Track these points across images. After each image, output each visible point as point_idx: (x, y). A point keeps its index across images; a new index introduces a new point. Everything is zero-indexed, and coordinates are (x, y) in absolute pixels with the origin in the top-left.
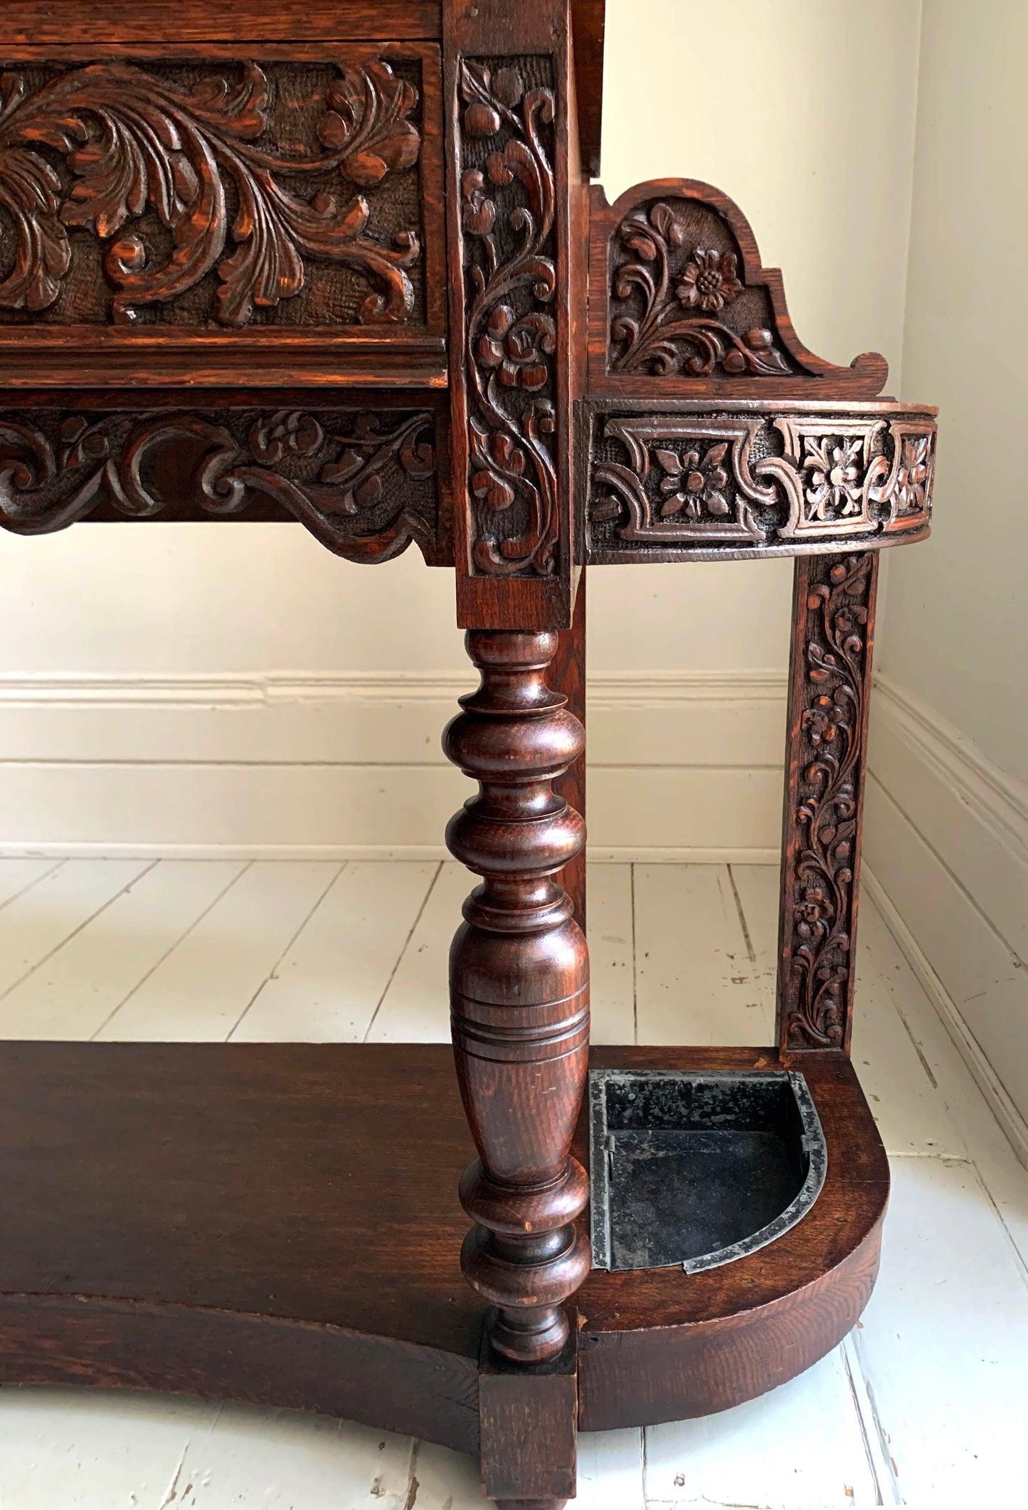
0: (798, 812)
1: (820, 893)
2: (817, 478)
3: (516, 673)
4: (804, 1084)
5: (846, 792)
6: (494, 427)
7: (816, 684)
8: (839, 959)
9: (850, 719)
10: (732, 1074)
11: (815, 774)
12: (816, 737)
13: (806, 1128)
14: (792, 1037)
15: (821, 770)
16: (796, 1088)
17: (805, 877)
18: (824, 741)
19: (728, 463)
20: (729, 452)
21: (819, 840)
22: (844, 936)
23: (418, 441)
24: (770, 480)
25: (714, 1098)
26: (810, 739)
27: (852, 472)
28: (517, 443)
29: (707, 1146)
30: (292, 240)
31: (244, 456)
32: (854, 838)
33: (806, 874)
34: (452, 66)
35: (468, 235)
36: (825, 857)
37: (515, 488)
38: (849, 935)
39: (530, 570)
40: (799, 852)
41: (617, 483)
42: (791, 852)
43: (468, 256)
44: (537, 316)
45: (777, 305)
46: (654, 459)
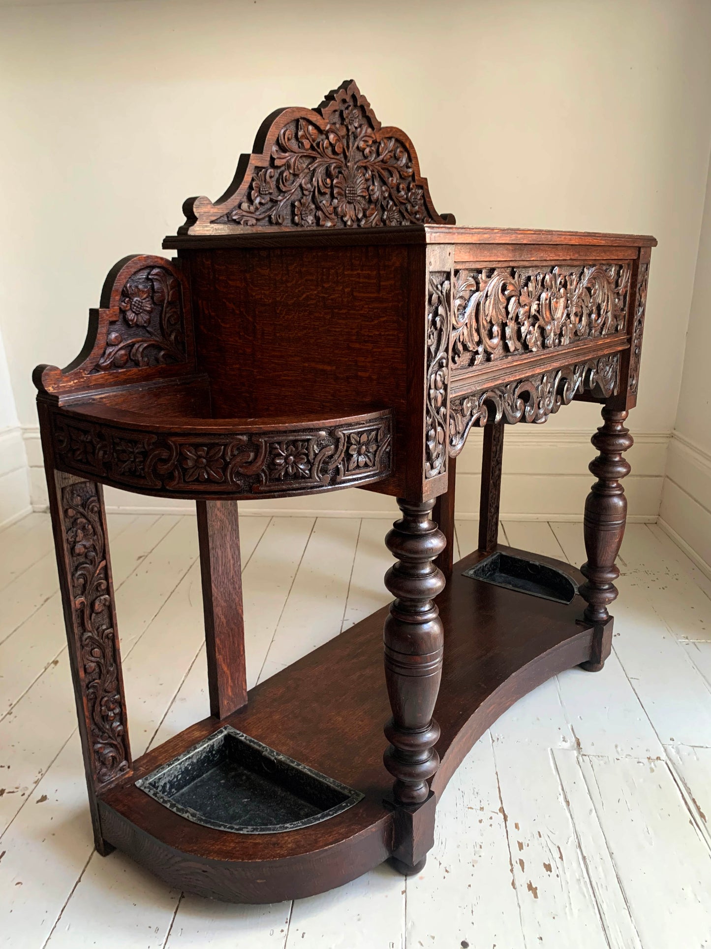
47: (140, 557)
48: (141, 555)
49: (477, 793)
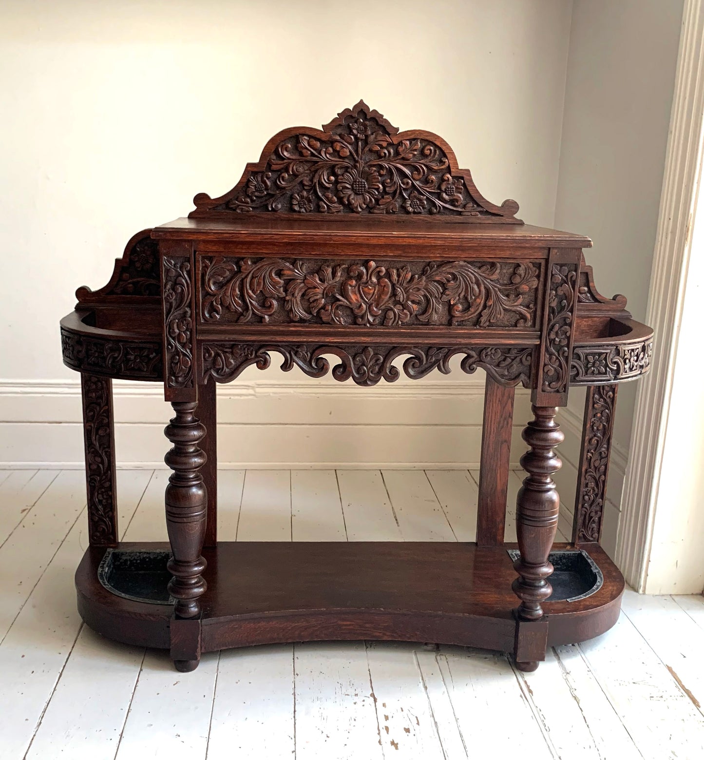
0: (587, 455)
1: (593, 485)
2: (627, 361)
3: (549, 418)
4: (586, 553)
5: (605, 448)
6: (551, 354)
7: (596, 409)
8: (598, 508)
9: (607, 421)
10: (560, 551)
11: (594, 441)
12: (595, 428)
13: (592, 566)
14: (579, 538)
15: (596, 440)
16: (584, 554)
17: (588, 479)
18: (598, 429)
19: (605, 359)
20: (606, 356)
21: (594, 466)
22: (601, 500)
23: (527, 356)
24: (616, 363)
25: (553, 559)
26: (593, 429)
27: (636, 358)
30: (502, 305)
32: (606, 464)
33: (588, 477)
34: (550, 265)
35: (550, 306)
36: (596, 472)
37: (555, 370)
38: (602, 499)
39: (558, 391)
40: (586, 470)
41: (576, 365)
42: (583, 470)
43: (549, 311)
44: (565, 327)
45: (590, 279)
46: (586, 358)
47: (24, 510)
48: (25, 508)
49: (353, 684)
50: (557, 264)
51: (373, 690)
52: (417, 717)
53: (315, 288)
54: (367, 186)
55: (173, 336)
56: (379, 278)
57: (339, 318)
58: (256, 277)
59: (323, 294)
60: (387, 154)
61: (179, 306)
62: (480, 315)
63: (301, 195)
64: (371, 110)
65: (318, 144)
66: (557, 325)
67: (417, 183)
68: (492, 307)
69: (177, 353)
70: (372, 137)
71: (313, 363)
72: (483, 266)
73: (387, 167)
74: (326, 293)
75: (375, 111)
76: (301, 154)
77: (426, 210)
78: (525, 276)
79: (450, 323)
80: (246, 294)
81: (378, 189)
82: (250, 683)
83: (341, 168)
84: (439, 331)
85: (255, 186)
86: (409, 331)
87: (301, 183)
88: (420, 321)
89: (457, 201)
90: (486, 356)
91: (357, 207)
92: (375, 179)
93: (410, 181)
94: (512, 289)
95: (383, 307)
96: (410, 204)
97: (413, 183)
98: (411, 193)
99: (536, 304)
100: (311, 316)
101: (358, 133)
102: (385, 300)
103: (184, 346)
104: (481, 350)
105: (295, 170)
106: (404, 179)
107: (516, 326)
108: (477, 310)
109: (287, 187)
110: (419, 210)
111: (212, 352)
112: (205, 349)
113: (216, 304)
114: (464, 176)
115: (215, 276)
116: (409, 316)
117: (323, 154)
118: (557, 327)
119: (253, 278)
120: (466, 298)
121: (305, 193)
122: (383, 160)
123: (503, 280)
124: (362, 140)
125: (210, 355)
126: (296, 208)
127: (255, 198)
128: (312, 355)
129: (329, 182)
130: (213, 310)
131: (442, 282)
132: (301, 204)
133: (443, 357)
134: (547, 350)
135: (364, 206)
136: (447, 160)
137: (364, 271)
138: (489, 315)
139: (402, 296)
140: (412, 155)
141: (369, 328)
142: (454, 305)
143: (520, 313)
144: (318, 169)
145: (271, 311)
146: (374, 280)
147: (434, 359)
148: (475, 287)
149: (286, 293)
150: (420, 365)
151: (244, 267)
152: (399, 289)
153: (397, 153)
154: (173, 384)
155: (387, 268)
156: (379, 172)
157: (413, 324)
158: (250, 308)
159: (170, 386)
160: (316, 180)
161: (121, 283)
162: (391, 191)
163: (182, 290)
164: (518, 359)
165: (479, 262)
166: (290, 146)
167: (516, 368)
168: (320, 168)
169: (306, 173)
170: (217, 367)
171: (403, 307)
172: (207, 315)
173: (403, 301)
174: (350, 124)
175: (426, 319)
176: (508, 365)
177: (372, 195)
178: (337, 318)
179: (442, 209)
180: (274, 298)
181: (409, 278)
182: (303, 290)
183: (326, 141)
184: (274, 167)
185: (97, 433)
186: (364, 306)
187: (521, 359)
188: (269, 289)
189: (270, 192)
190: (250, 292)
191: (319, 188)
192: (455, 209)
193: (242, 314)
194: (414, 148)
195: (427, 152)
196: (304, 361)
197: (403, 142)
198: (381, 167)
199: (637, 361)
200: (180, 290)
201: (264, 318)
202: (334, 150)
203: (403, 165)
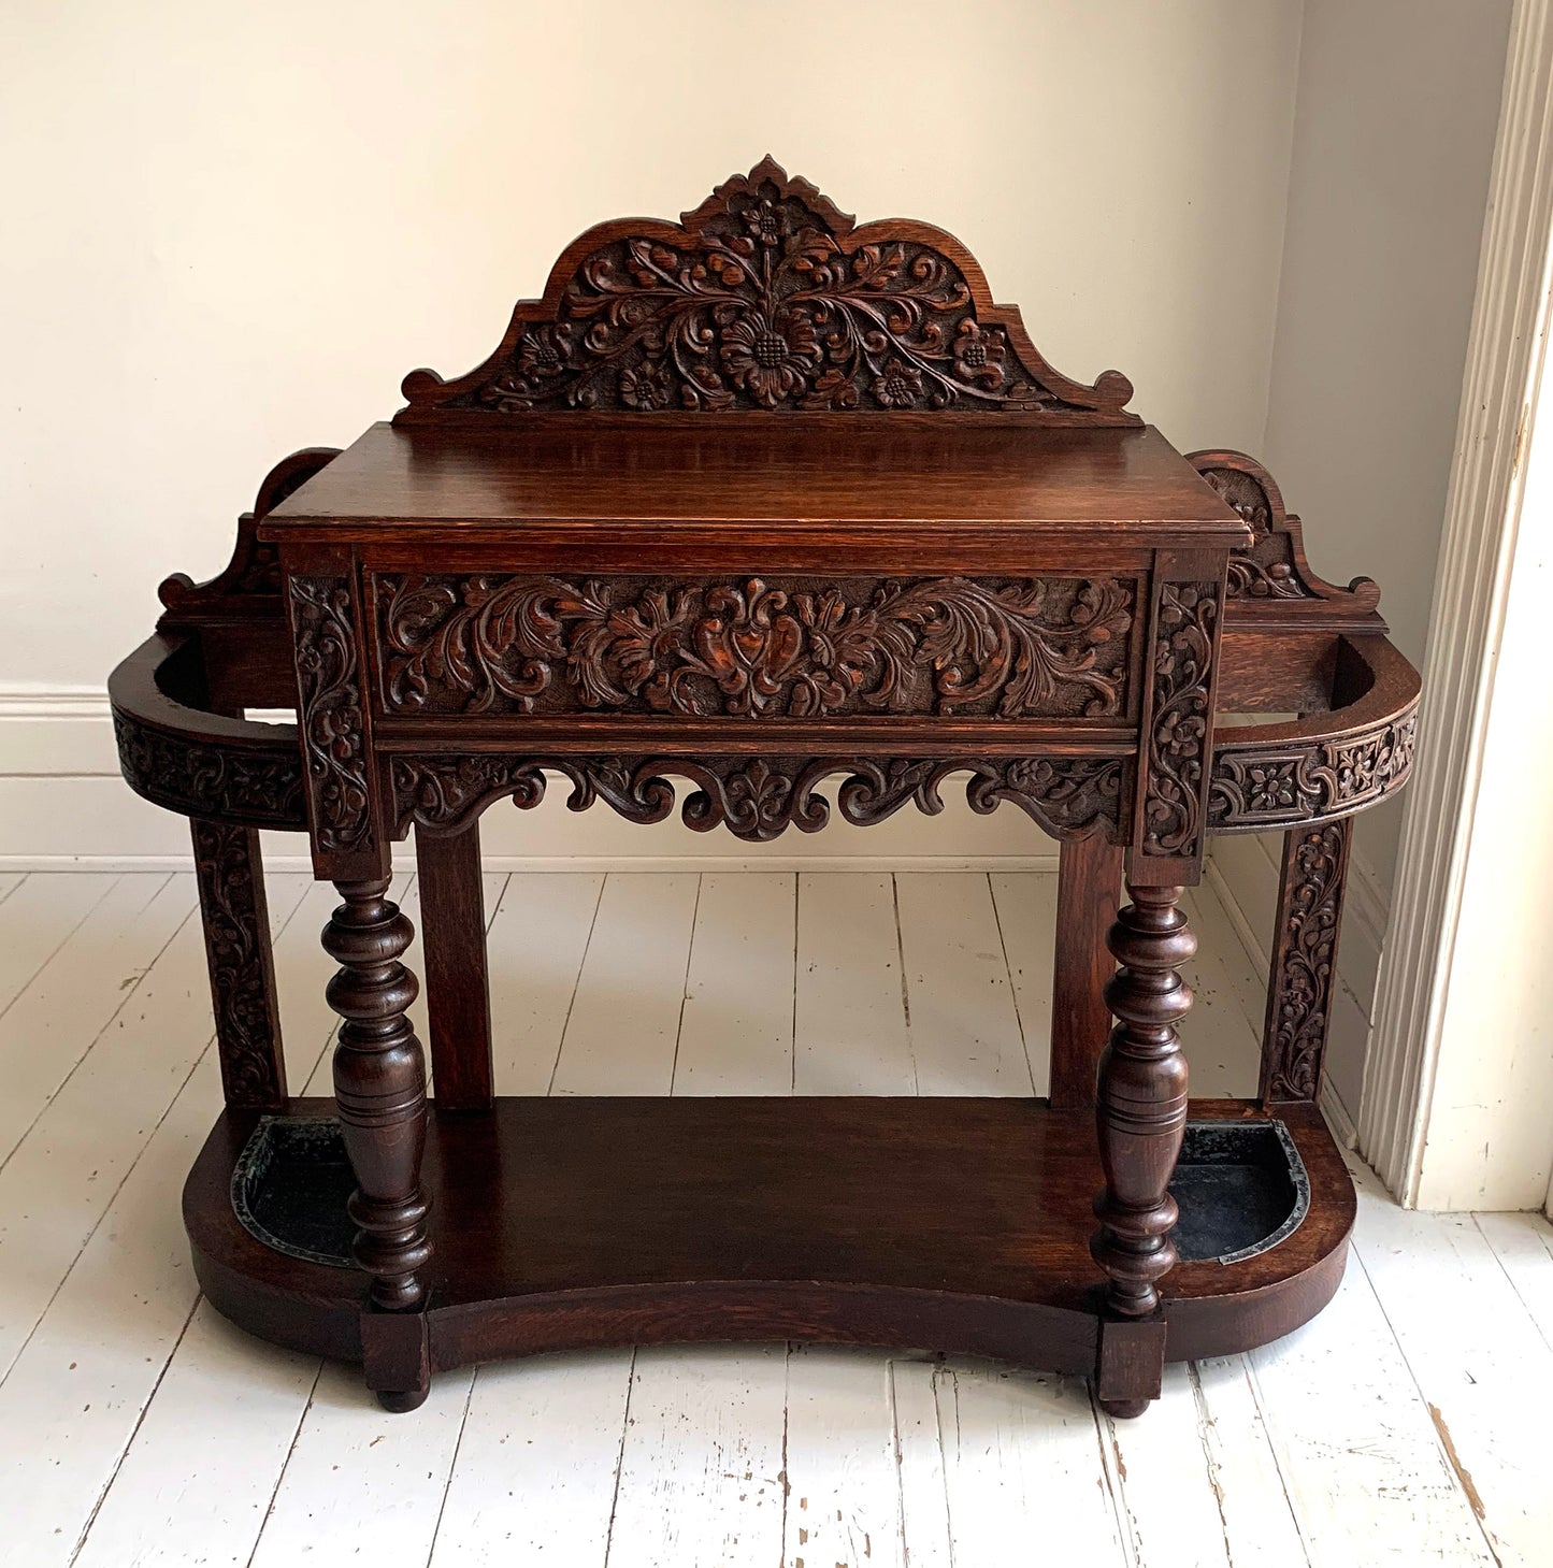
0: (1290, 922)
1: (1303, 983)
2: (1347, 772)
3: (1161, 909)
4: (1285, 1129)
5: (1329, 907)
6: (1162, 776)
8: (1315, 1031)
9: (1335, 851)
10: (1228, 1122)
11: (1305, 893)
12: (1308, 865)
13: (1291, 1164)
14: (1273, 1092)
15: (1310, 890)
16: (1279, 1132)
17: (1292, 971)
18: (1313, 868)
19: (1293, 774)
20: (1295, 768)
21: (1305, 943)
22: (1320, 1015)
23: (1111, 776)
24: (1317, 780)
26: (1303, 867)
27: (1368, 763)
28: (1176, 784)
29: (1208, 1177)
30: (1050, 672)
31: (1002, 783)
32: (1333, 941)
33: (1293, 968)
34: (1157, 587)
35: (1157, 674)
36: (1309, 955)
37: (1173, 808)
38: (1325, 1014)
39: (1178, 854)
40: (1288, 952)
41: (1225, 789)
42: (1282, 953)
43: (1156, 685)
44: (1194, 718)
45: (1296, 547)
46: (1249, 775)
47: (129, 981)
48: (130, 977)
49: (746, 1449)
50: (1172, 584)
51: (785, 1465)
52: (867, 1536)
53: (632, 637)
54: (787, 350)
55: (324, 744)
56: (774, 615)
57: (689, 701)
58: (499, 617)
59: (651, 650)
60: (830, 278)
61: (330, 681)
62: (1002, 692)
63: (640, 372)
64: (789, 180)
65: (674, 259)
66: (1176, 713)
67: (899, 341)
68: (1028, 674)
69: (334, 778)
70: (795, 240)
71: (636, 795)
72: (1006, 586)
73: (832, 306)
74: (658, 649)
75: (798, 181)
76: (636, 282)
77: (921, 399)
78: (1100, 610)
79: (935, 709)
80: (479, 654)
81: (811, 356)
82: (530, 1442)
83: (726, 310)
84: (910, 728)
85: (537, 354)
86: (843, 728)
87: (640, 344)
88: (870, 706)
89: (991, 378)
90: (1018, 778)
91: (766, 396)
92: (804, 332)
93: (883, 337)
94: (1071, 636)
95: (786, 677)
96: (886, 388)
97: (889, 340)
98: (887, 362)
99: (1126, 668)
100: (627, 697)
101: (763, 231)
102: (791, 662)
103: (348, 764)
104: (1006, 765)
105: (624, 316)
106: (869, 331)
107: (1083, 714)
108: (995, 682)
109: (607, 355)
110: (906, 401)
111: (415, 774)
112: (399, 767)
113: (416, 674)
114: (1007, 323)
115: (408, 616)
116: (843, 695)
117: (686, 281)
118: (1174, 719)
119: (491, 619)
120: (969, 655)
121: (649, 368)
122: (820, 292)
123: (1054, 616)
124: (771, 247)
125: (410, 779)
126: (632, 401)
127: (537, 380)
128: (633, 775)
129: (703, 341)
130: (407, 686)
131: (915, 623)
132: (641, 390)
133: (925, 779)
134: (1153, 767)
135: (783, 394)
136: (966, 289)
137: (740, 599)
138: (1022, 694)
139: (826, 653)
140: (886, 278)
141: (756, 722)
142: (943, 670)
143: (1092, 687)
144: (676, 314)
145: (537, 688)
146: (763, 618)
147: (903, 784)
148: (990, 631)
149: (569, 650)
150: (873, 797)
151: (471, 596)
152: (818, 638)
153: (852, 275)
154: (331, 844)
155: (790, 592)
156: (812, 317)
157: (855, 712)
158: (491, 682)
159: (324, 849)
160: (672, 338)
161: (254, 569)
162: (841, 359)
163: (337, 648)
164: (1091, 784)
165: (998, 578)
166: (609, 264)
167: (1085, 803)
168: (680, 312)
169: (649, 323)
170: (428, 805)
171: (829, 675)
172: (396, 698)
173: (829, 663)
174: (744, 213)
175: (880, 703)
176: (1068, 796)
177: (801, 368)
178: (684, 701)
179: (957, 396)
180: (543, 660)
181: (840, 614)
182: (606, 644)
183: (690, 251)
184: (578, 311)
185: (225, 882)
186: (743, 675)
187: (1097, 783)
188: (528, 640)
189: (571, 366)
190: (487, 646)
191: (679, 356)
192: (986, 396)
193: (472, 695)
194: (890, 263)
195: (921, 271)
196: (618, 789)
197: (865, 249)
198: (817, 307)
199: (1371, 768)
200: (331, 648)
201: (523, 702)
202: (711, 272)
203: (865, 300)
